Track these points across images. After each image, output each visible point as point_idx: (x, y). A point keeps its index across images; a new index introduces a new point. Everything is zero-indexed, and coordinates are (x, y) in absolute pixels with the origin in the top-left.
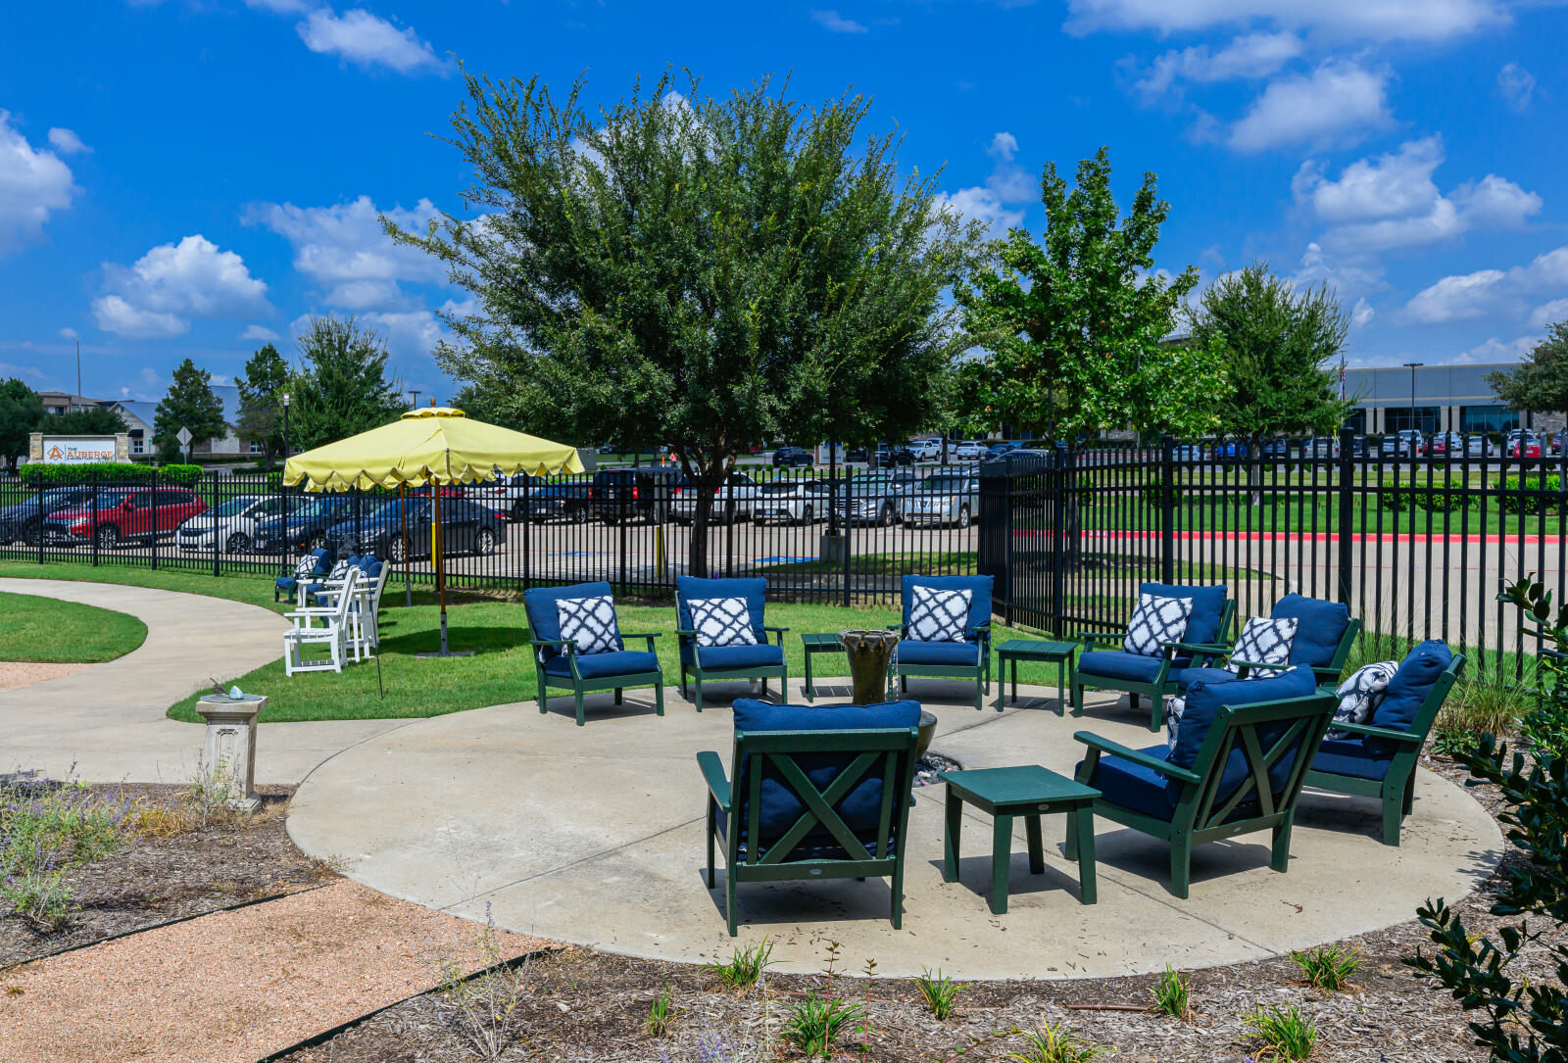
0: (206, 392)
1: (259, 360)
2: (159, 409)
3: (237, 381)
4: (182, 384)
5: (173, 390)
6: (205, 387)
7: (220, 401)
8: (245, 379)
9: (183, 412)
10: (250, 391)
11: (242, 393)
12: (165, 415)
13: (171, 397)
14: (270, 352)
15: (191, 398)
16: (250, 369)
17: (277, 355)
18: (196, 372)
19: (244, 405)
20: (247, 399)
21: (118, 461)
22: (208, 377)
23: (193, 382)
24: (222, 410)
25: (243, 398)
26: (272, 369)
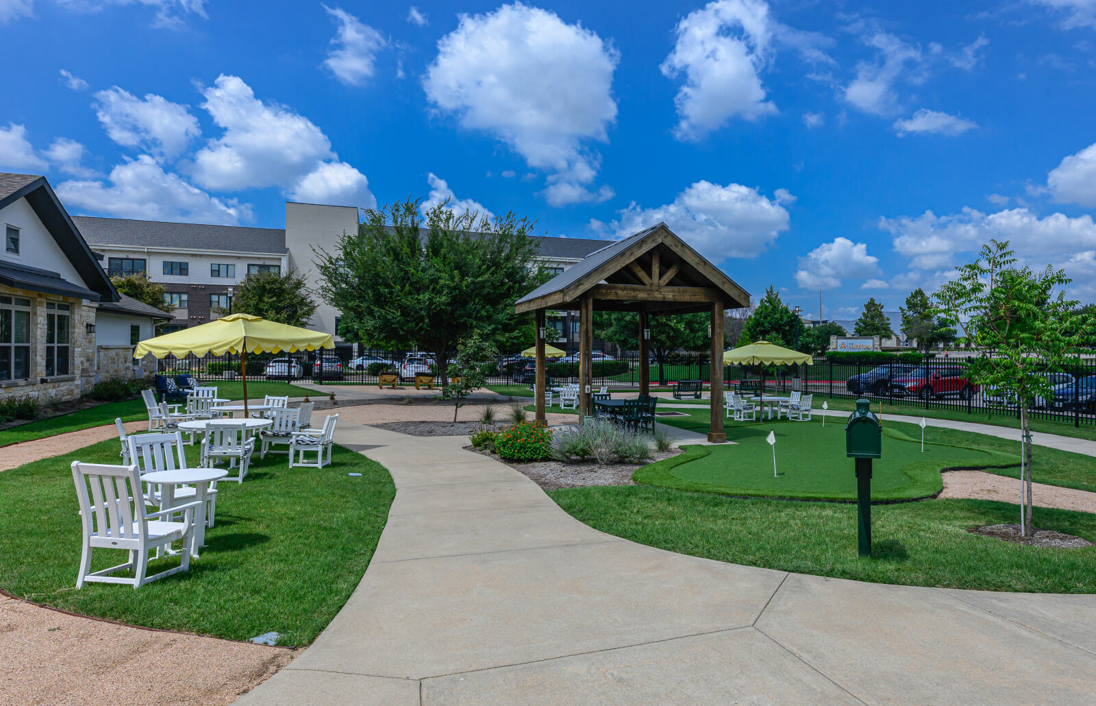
0: (881, 315)
1: (914, 296)
2: (857, 324)
3: (901, 308)
4: (868, 311)
5: (864, 314)
6: (881, 312)
7: (888, 319)
8: (905, 307)
9: (869, 325)
10: (908, 314)
11: (903, 315)
12: (860, 327)
13: (863, 318)
14: (919, 293)
15: (873, 318)
16: (908, 302)
17: (923, 294)
18: (877, 305)
19: (904, 321)
20: (906, 318)
21: (875, 350)
22: (882, 307)
23: (874, 310)
24: (889, 324)
25: (903, 317)
26: (921, 301)
